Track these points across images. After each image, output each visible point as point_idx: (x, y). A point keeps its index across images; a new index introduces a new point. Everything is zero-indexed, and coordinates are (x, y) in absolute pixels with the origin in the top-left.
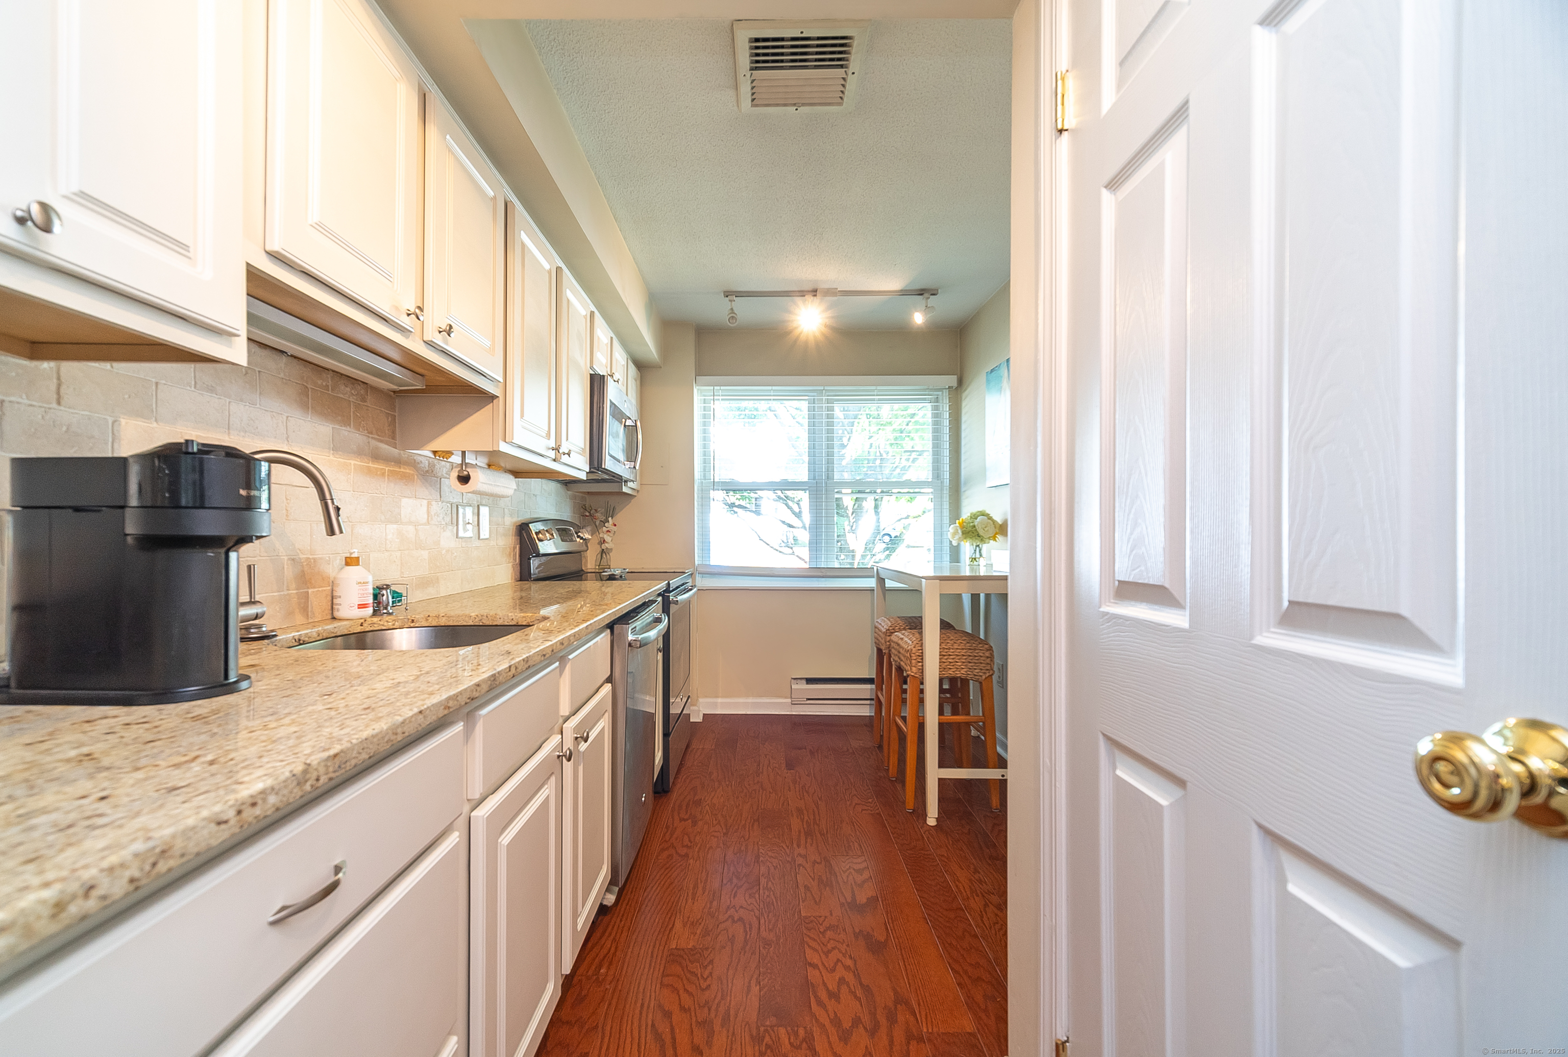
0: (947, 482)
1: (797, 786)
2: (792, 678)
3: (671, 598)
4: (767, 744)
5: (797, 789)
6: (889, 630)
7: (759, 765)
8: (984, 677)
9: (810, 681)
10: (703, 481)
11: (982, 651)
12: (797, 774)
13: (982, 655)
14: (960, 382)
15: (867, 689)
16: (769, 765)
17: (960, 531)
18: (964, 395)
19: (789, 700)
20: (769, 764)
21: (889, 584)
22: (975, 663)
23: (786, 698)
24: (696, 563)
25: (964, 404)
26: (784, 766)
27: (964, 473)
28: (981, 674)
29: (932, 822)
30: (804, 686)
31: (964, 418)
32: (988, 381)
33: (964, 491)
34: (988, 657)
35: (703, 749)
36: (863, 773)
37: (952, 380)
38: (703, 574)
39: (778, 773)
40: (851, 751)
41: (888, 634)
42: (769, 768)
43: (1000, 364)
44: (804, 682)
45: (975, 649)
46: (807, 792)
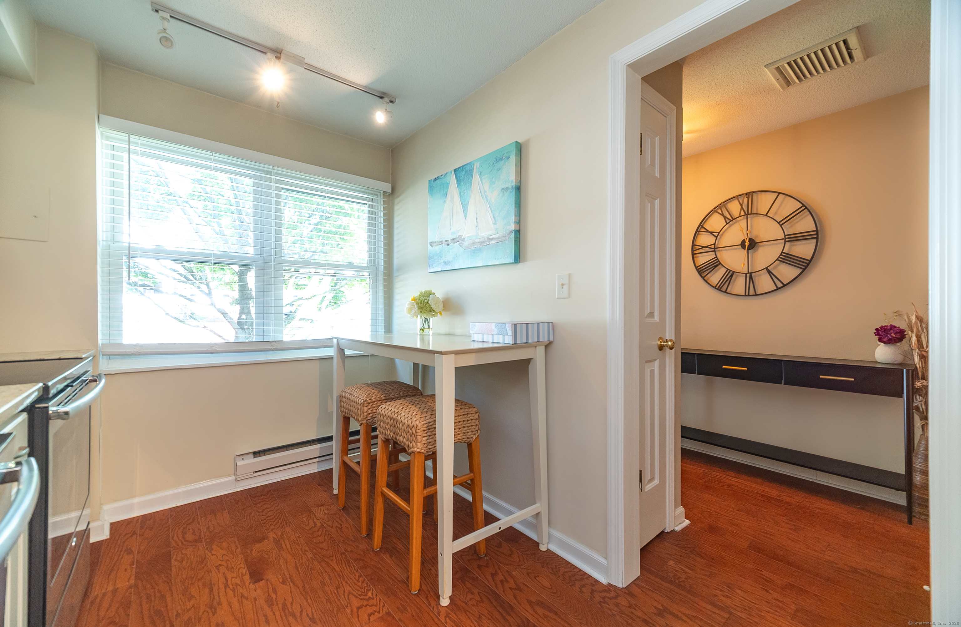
0: (382, 268)
1: (275, 608)
2: (237, 455)
3: (50, 409)
4: (214, 547)
5: (277, 614)
6: (366, 401)
7: (211, 590)
8: (474, 438)
9: (256, 454)
10: (112, 244)
11: (473, 415)
12: (270, 586)
13: (472, 418)
14: (393, 189)
15: (317, 448)
16: (226, 585)
17: (416, 306)
18: (396, 201)
19: (233, 478)
20: (227, 580)
21: (347, 352)
22: (468, 427)
23: (229, 476)
24: (100, 342)
25: (396, 208)
26: (247, 578)
27: (397, 260)
28: (472, 436)
29: (445, 602)
30: (251, 460)
31: (396, 219)
32: (431, 189)
33: (398, 276)
34: (476, 419)
35: (115, 591)
36: (344, 553)
37: (387, 187)
38: (110, 356)
39: (243, 595)
40: (319, 524)
41: (365, 405)
42: (228, 589)
43: (446, 173)
44: (252, 455)
45: (468, 414)
46: (293, 614)
